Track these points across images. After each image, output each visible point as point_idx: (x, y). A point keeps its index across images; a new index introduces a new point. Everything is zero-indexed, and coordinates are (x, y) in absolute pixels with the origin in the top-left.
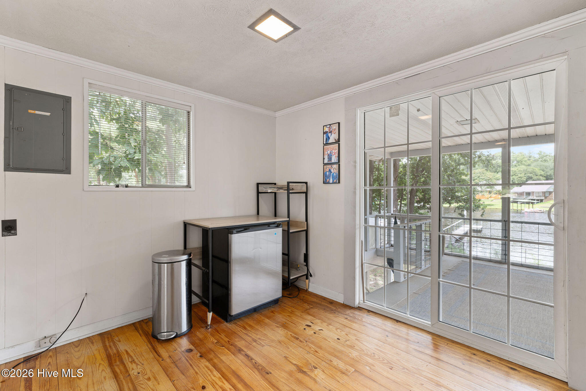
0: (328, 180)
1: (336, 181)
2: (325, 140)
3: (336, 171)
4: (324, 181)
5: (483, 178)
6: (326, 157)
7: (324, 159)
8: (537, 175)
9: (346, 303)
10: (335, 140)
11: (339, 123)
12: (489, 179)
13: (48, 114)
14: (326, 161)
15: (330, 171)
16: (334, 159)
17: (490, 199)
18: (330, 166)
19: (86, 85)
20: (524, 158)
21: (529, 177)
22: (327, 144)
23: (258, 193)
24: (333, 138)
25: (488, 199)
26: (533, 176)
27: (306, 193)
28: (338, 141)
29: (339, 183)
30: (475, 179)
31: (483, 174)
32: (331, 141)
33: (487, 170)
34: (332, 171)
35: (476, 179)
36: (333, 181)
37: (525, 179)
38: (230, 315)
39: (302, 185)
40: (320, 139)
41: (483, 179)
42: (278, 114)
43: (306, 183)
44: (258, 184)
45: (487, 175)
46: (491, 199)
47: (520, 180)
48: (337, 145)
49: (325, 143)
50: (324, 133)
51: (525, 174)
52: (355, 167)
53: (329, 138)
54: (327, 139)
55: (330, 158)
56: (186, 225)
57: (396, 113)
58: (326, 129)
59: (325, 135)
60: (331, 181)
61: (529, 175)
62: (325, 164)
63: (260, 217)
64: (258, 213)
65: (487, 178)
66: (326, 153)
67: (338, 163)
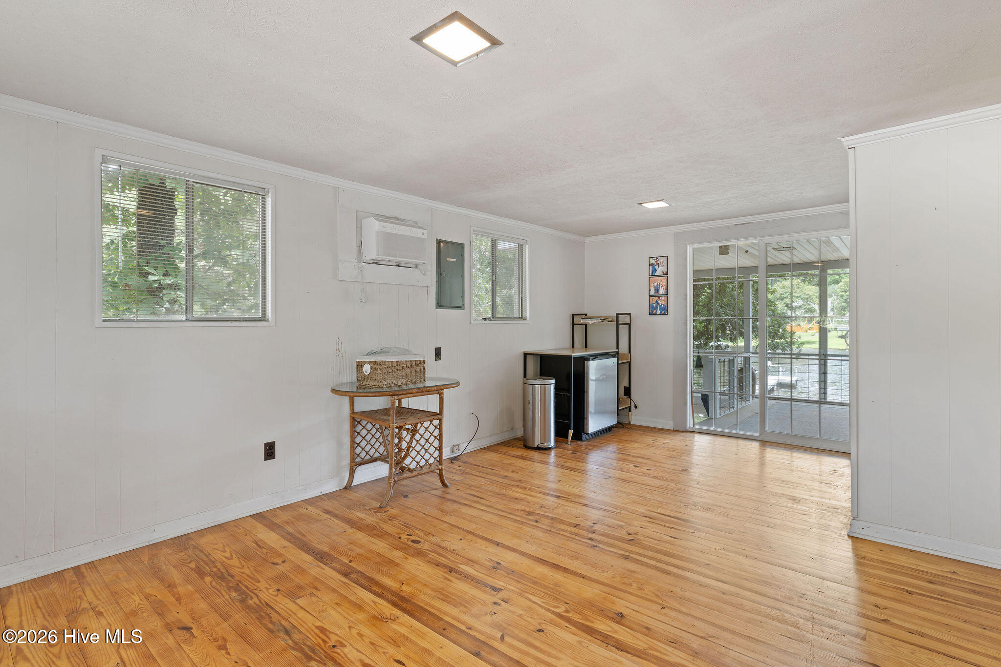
0: (655, 311)
1: (665, 312)
2: (651, 272)
3: (664, 303)
4: (649, 313)
5: (798, 295)
6: (652, 289)
7: (649, 290)
9: (675, 429)
10: (663, 272)
11: (667, 257)
12: (808, 296)
13: (455, 260)
14: (652, 292)
15: (657, 302)
16: (662, 291)
17: (809, 331)
18: (657, 298)
19: (472, 232)
22: (653, 275)
23: (573, 324)
24: (660, 270)
25: (807, 331)
27: (629, 325)
28: (666, 274)
29: (667, 314)
31: (798, 288)
32: (657, 273)
33: (804, 281)
34: (660, 302)
36: (661, 312)
38: (587, 434)
39: (625, 317)
40: (645, 271)
41: (798, 297)
42: (587, 240)
43: (630, 314)
44: (573, 315)
45: (805, 290)
46: (812, 331)
48: (666, 277)
49: (650, 275)
50: (650, 265)
52: (686, 299)
53: (656, 270)
54: (653, 271)
55: (657, 290)
56: (526, 355)
57: (725, 252)
58: (652, 261)
59: (651, 267)
60: (658, 312)
62: (650, 296)
63: (575, 350)
64: (573, 346)
65: (805, 296)
66: (653, 284)
67: (666, 295)
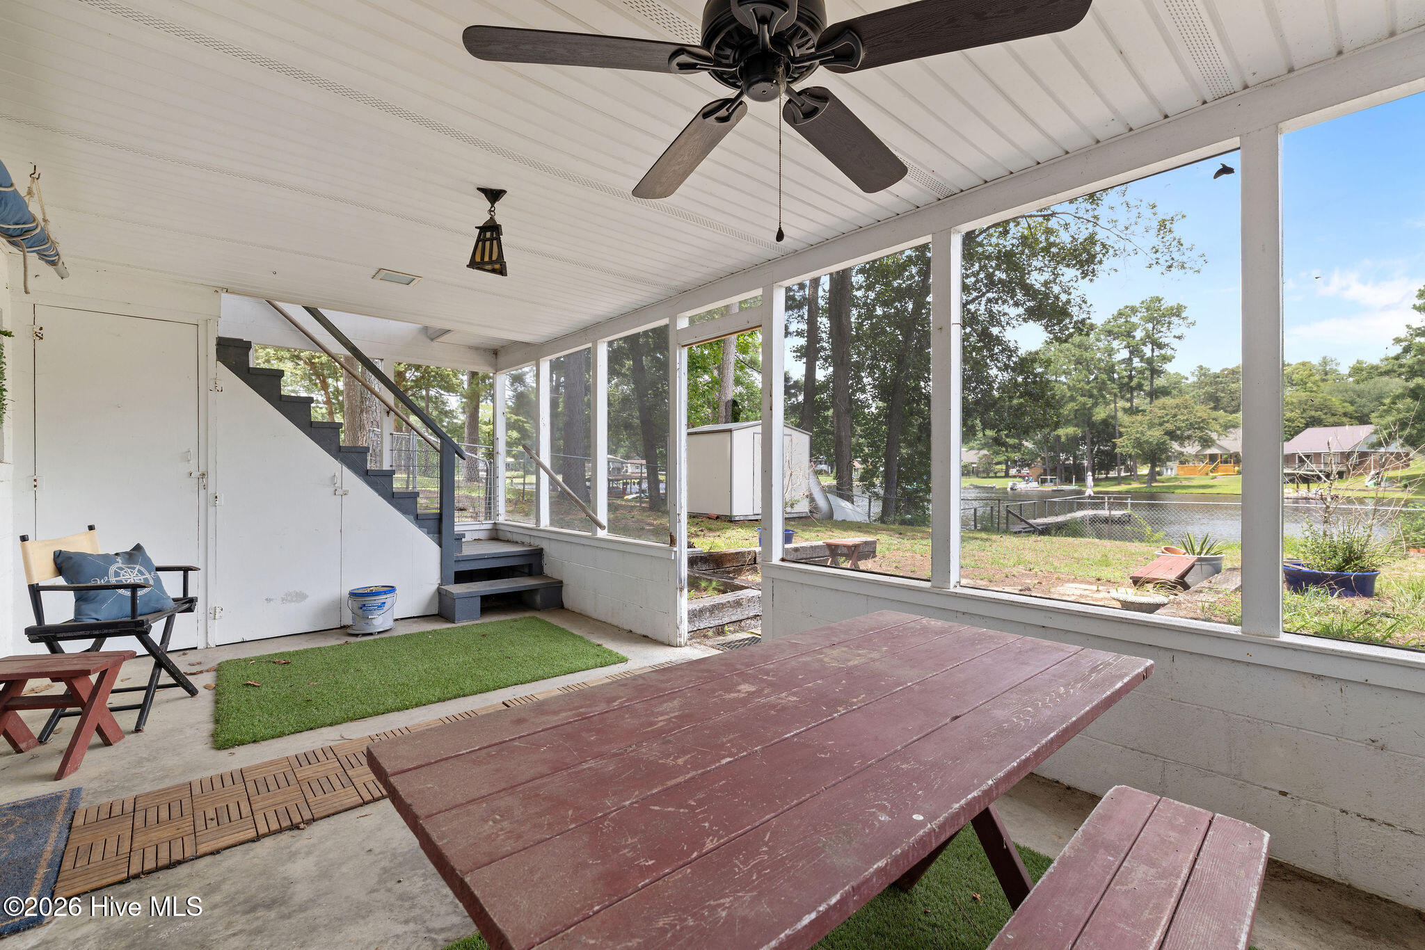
8: (1333, 415)
20: (1311, 375)
21: (1312, 419)
26: (1323, 417)
30: (1164, 422)
35: (1168, 422)
37: (1301, 423)
47: (1290, 427)
51: (1304, 410)
61: (1313, 413)
